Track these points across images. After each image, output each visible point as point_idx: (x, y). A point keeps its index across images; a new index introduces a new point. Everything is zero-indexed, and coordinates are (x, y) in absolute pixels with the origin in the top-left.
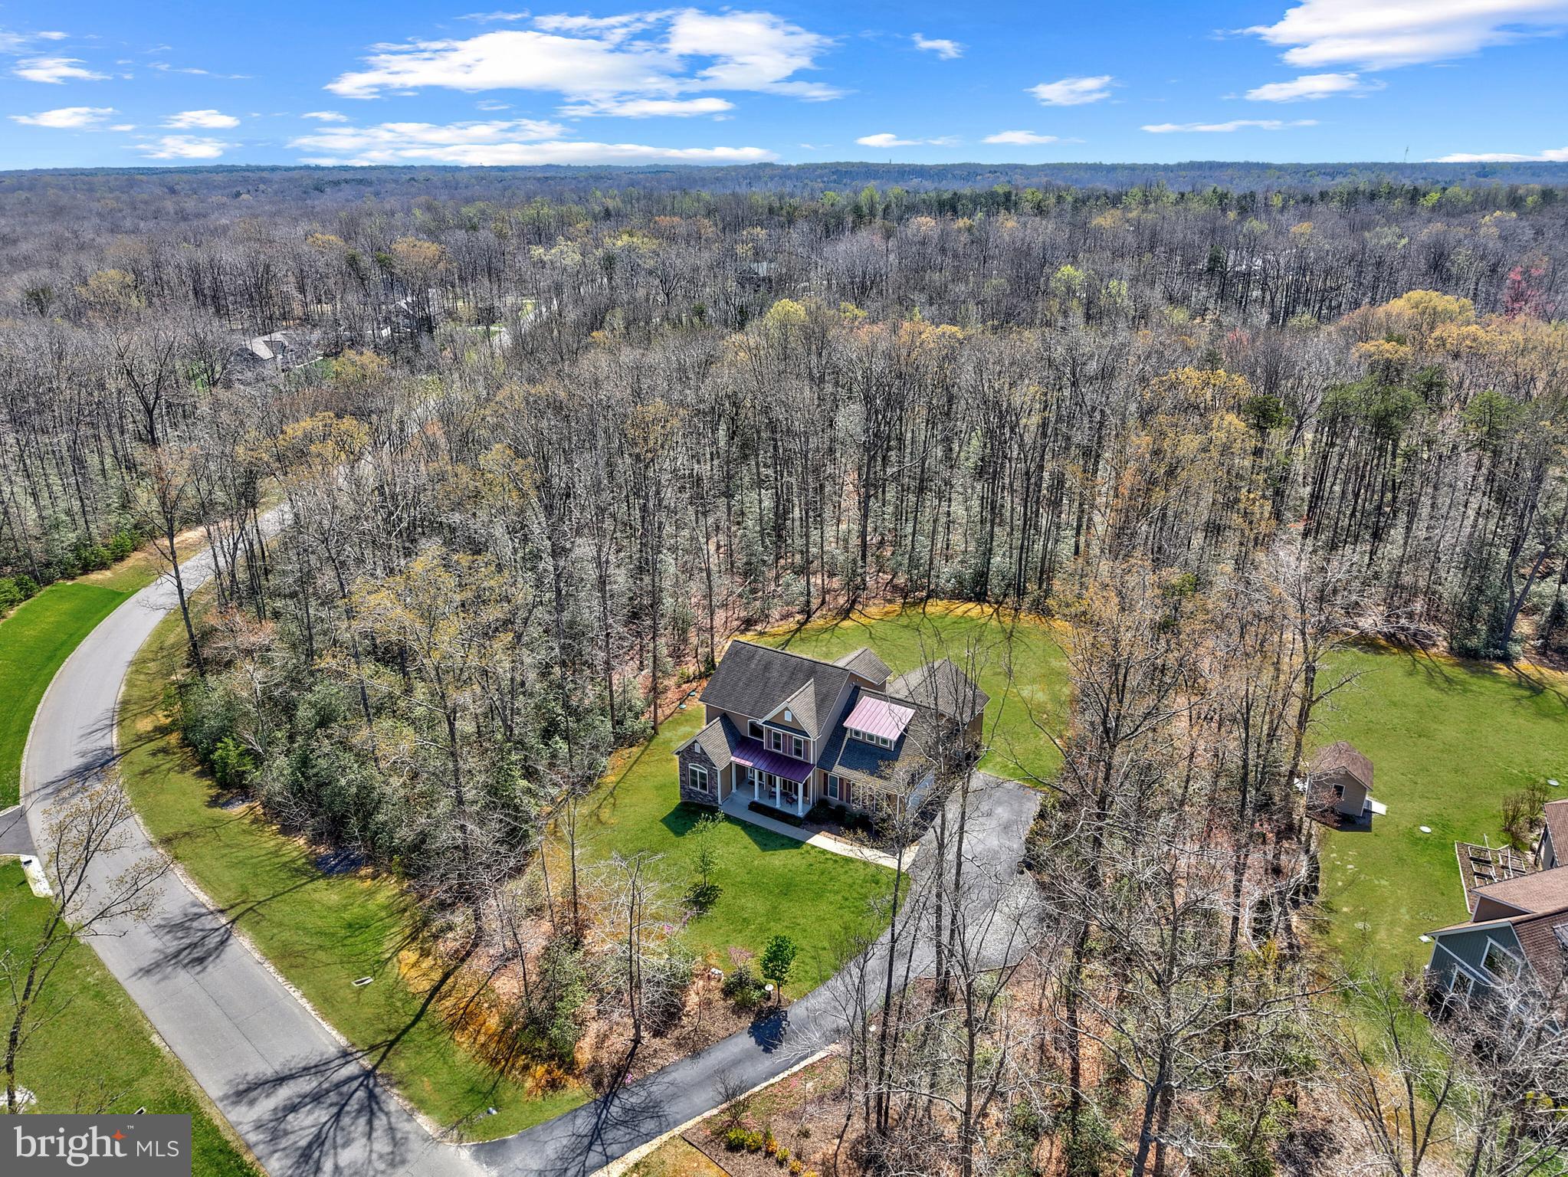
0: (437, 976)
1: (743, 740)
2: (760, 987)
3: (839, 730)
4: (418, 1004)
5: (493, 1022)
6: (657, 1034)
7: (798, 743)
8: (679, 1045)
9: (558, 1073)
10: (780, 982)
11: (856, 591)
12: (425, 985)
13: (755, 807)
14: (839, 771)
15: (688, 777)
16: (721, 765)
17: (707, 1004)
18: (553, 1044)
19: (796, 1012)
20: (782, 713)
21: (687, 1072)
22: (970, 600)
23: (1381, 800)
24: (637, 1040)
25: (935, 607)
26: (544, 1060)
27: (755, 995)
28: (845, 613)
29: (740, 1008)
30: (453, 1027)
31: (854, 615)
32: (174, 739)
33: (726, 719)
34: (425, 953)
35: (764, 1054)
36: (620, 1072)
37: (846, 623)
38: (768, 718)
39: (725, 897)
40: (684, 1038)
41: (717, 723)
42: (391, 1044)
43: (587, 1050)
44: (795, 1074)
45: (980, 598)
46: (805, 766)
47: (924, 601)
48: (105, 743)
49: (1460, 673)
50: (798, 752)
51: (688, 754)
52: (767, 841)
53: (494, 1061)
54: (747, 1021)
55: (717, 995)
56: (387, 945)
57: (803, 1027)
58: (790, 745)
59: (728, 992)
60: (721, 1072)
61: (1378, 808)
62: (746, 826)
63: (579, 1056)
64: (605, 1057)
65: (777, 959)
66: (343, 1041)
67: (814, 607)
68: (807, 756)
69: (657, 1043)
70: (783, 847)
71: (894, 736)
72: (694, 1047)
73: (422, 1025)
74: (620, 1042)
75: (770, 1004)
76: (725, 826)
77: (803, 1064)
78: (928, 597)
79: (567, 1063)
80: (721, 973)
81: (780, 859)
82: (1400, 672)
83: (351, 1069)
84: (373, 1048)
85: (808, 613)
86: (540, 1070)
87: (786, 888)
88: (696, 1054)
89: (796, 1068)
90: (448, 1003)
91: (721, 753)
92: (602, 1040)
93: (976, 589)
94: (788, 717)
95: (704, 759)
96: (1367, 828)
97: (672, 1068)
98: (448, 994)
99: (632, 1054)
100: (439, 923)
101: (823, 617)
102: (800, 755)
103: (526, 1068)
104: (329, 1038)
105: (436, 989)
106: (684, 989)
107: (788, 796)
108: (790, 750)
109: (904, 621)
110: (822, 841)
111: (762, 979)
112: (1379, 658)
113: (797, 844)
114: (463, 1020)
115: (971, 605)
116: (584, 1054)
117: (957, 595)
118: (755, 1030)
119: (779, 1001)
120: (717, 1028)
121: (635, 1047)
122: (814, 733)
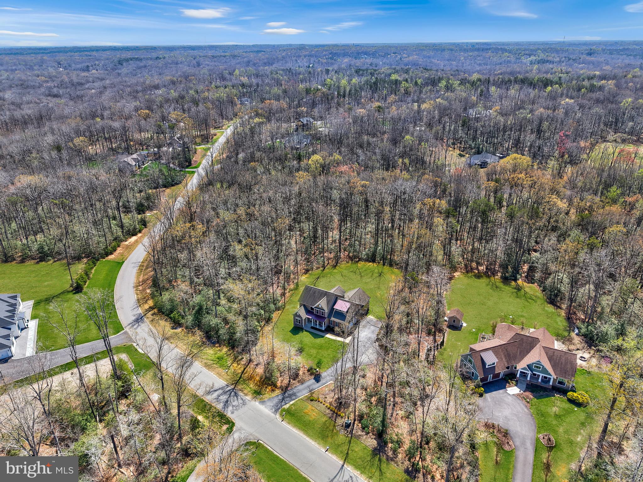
0: (242, 369)
1: (309, 311)
2: (316, 370)
3: (332, 309)
4: (239, 375)
5: (258, 378)
6: (294, 380)
7: (323, 312)
8: (299, 382)
9: (274, 388)
10: (320, 368)
11: (337, 259)
12: (240, 371)
13: (312, 328)
14: (333, 319)
15: (295, 321)
16: (304, 318)
17: (304, 373)
18: (272, 382)
19: (324, 374)
20: (318, 305)
21: (301, 387)
22: (370, 262)
23: (466, 322)
24: (290, 381)
25: (361, 264)
26: (270, 385)
27: (315, 371)
28: (335, 267)
29: (311, 374)
30: (248, 380)
31: (337, 268)
32: (156, 310)
33: (304, 306)
34: (238, 364)
35: (317, 383)
36: (287, 388)
37: (335, 271)
38: (315, 306)
39: (307, 349)
40: (300, 380)
41: (302, 307)
42: (236, 383)
45: (373, 261)
46: (325, 318)
47: (357, 262)
48: (138, 312)
49: (501, 285)
50: (323, 314)
51: (296, 315)
52: (316, 336)
53: (259, 386)
54: (313, 377)
55: (306, 371)
56: (229, 363)
57: (326, 377)
59: (308, 371)
60: (309, 387)
61: (465, 325)
62: (310, 333)
64: (283, 385)
65: (319, 364)
66: (226, 383)
67: (326, 265)
68: (325, 315)
69: (294, 382)
70: (319, 337)
71: (346, 310)
72: (302, 382)
73: (241, 379)
74: (286, 381)
75: (318, 373)
76: (305, 332)
77: (325, 385)
78: (359, 261)
79: (275, 386)
80: (307, 367)
81: (319, 341)
82: (484, 284)
83: (229, 388)
84: (232, 384)
85: (324, 267)
86: (270, 387)
87: (321, 347)
88: (302, 384)
89: (323, 386)
90: (246, 375)
91: (304, 315)
92: (282, 381)
93: (372, 258)
94: (320, 306)
95: (299, 316)
96: (460, 330)
97: (297, 386)
98: (246, 373)
99: (289, 384)
100: (240, 357)
101: (328, 268)
103: (266, 387)
104: (222, 383)
105: (243, 372)
106: (299, 370)
107: (320, 325)
108: (321, 314)
109: (351, 270)
110: (329, 336)
111: (316, 368)
112: (480, 280)
113: (323, 337)
114: (251, 378)
115: (371, 263)
116: (279, 384)
117: (367, 260)
118: (315, 379)
119: (320, 372)
120: (307, 378)
122: (326, 311)
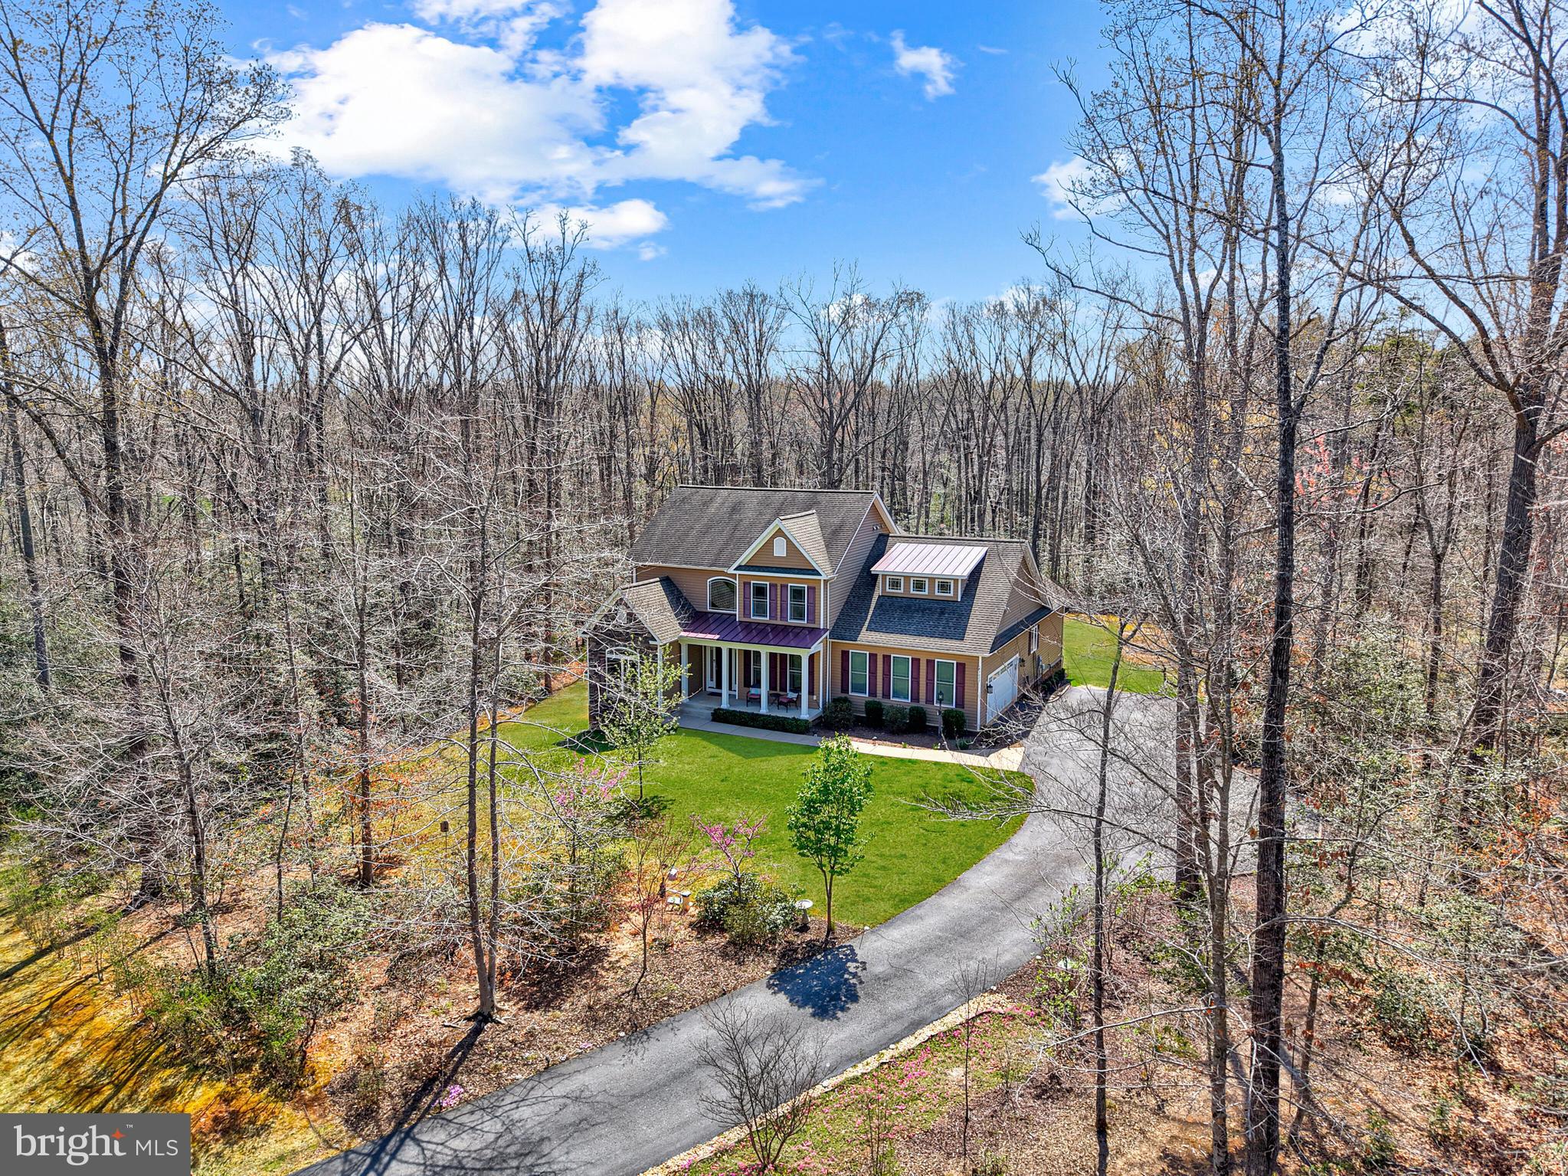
1: (698, 615)
3: (867, 580)
6: (537, 1001)
7: (798, 594)
8: (592, 1020)
13: (723, 716)
17: (660, 948)
19: (875, 947)
20: (769, 544)
21: (614, 1069)
24: (483, 1017)
29: (741, 949)
33: (669, 584)
35: (817, 1023)
38: (744, 558)
40: (607, 1007)
41: (656, 583)
43: (347, 1045)
44: (911, 1053)
46: (810, 632)
50: (798, 614)
51: (605, 632)
54: (761, 968)
55: (681, 933)
57: (900, 969)
58: (784, 601)
59: (709, 924)
63: (319, 1057)
64: (392, 1056)
68: (813, 616)
69: (535, 1019)
71: (959, 576)
72: (634, 1021)
74: (437, 1024)
75: (808, 937)
77: (926, 1032)
88: (638, 1033)
89: (908, 1043)
91: (665, 622)
92: (390, 1023)
94: (780, 550)
95: (633, 634)
97: (575, 1066)
99: (467, 1045)
102: (801, 616)
107: (782, 697)
108: (783, 610)
116: (335, 1053)
118: (784, 982)
119: (830, 930)
120: (689, 985)
121: (477, 1031)
122: (827, 570)
